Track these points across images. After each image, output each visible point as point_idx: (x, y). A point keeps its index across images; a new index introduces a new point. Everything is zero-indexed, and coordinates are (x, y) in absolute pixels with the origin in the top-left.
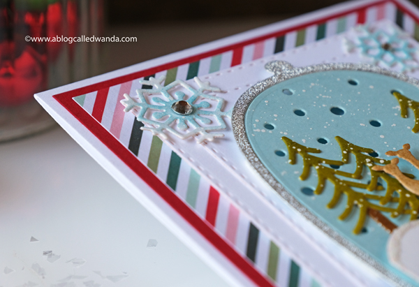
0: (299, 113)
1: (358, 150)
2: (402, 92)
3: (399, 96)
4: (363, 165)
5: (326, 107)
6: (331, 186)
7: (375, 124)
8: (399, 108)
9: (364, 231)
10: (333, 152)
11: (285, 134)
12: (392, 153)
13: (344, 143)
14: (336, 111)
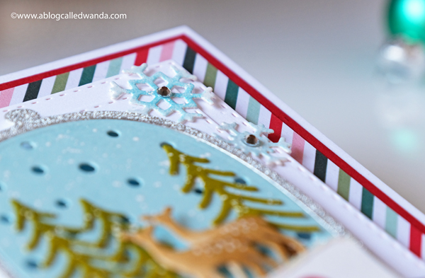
0: (38, 170)
1: (106, 216)
2: (175, 145)
3: (170, 148)
4: (108, 235)
5: (74, 163)
6: (64, 259)
7: (134, 183)
8: (167, 163)
10: (73, 217)
11: (16, 195)
13: (89, 207)
14: (86, 168)
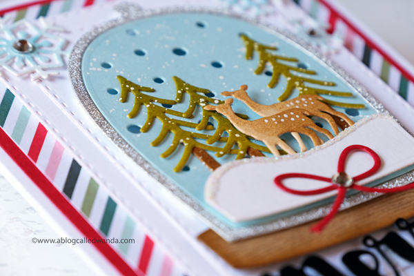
0: (140, 53)
1: (194, 90)
2: (250, 35)
3: (246, 38)
4: (196, 105)
5: (169, 47)
6: (159, 124)
7: (217, 65)
8: (244, 50)
9: (186, 169)
10: (168, 91)
11: (121, 73)
12: (228, 94)
13: (180, 83)
14: (179, 52)
